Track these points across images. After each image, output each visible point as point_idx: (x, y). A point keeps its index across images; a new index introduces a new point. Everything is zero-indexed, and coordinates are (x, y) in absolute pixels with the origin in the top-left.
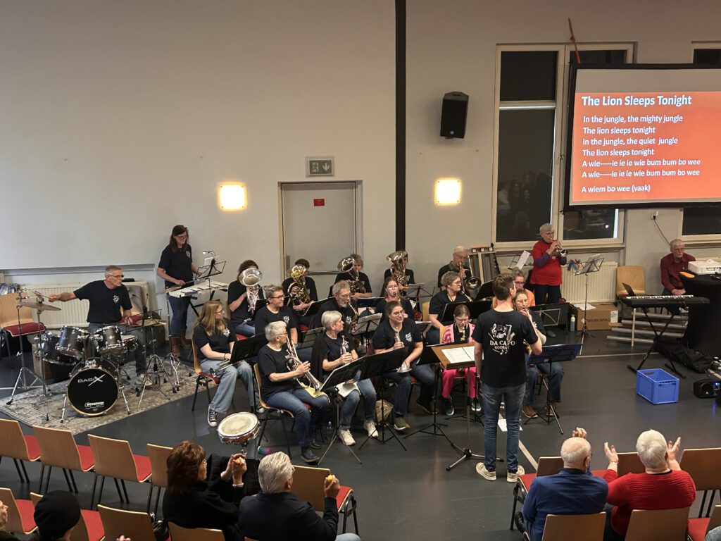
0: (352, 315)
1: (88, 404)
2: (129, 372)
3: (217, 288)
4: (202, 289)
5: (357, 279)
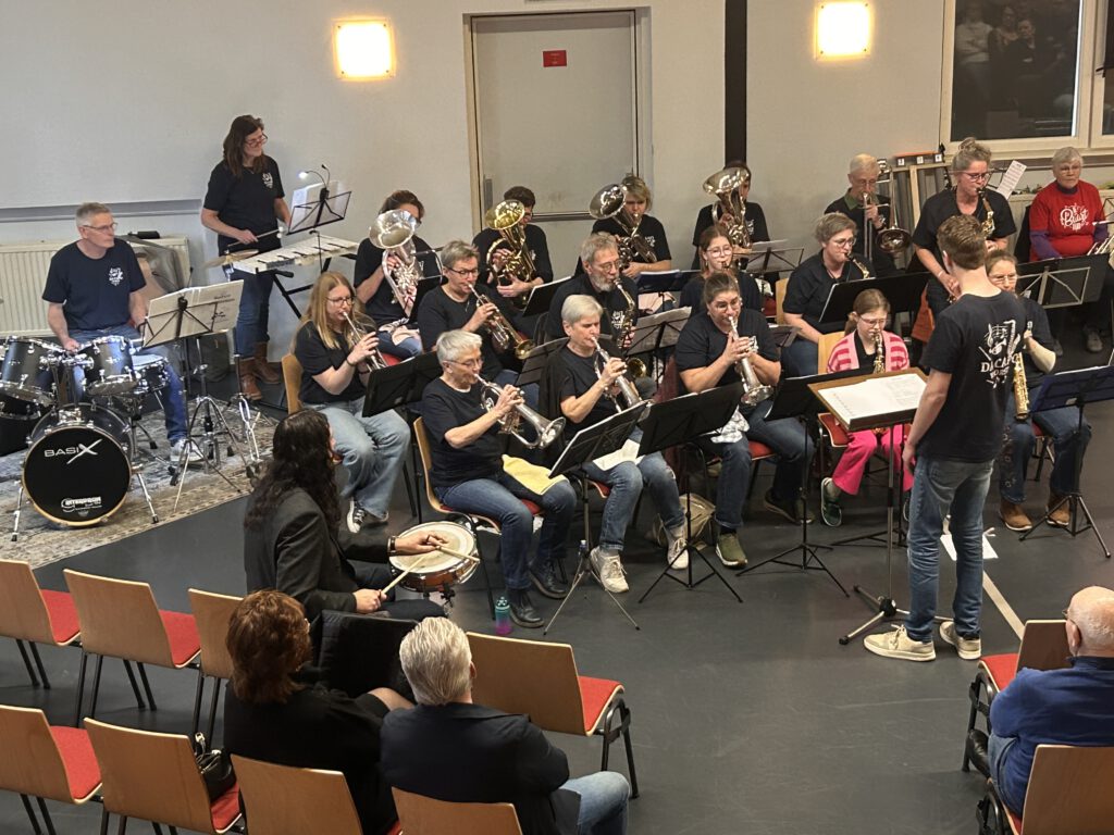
0: (623, 306)
1: (68, 502)
2: (152, 432)
3: (336, 251)
4: (302, 255)
5: (637, 232)
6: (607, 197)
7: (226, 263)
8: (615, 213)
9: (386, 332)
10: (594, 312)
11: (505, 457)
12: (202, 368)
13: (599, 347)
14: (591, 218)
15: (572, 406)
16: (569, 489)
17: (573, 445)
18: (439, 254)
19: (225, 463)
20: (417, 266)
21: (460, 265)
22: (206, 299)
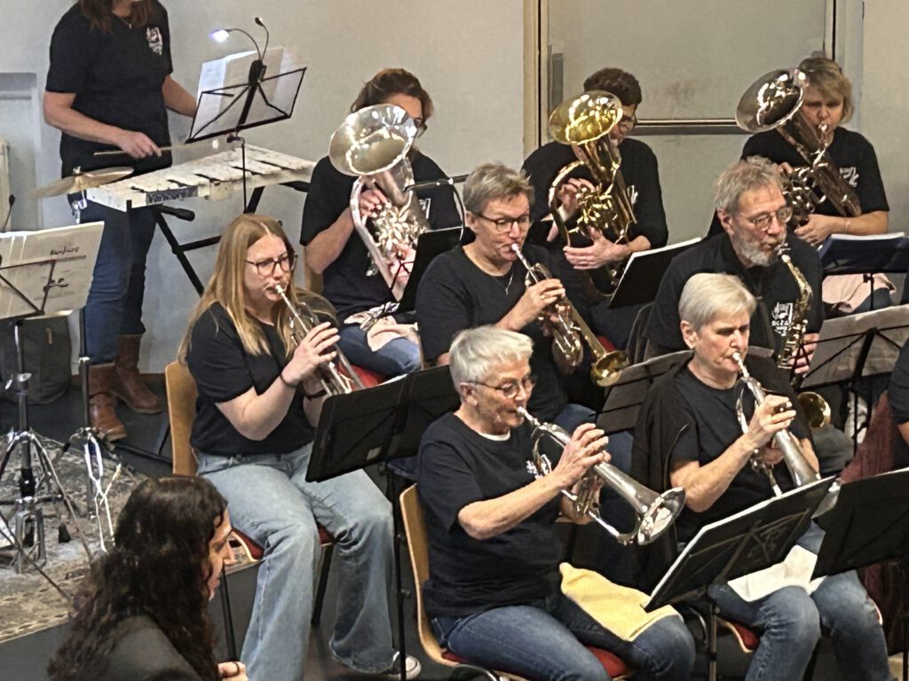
0: (793, 295)
3: (273, 175)
4: (212, 180)
5: (823, 160)
6: (770, 94)
7: (73, 191)
8: (782, 122)
9: (357, 324)
10: (740, 307)
11: (565, 568)
12: (21, 378)
13: (746, 374)
14: (740, 132)
15: (691, 479)
16: (681, 632)
17: (692, 551)
18: (459, 187)
19: (53, 555)
20: (415, 207)
21: (497, 208)
22: (34, 254)
